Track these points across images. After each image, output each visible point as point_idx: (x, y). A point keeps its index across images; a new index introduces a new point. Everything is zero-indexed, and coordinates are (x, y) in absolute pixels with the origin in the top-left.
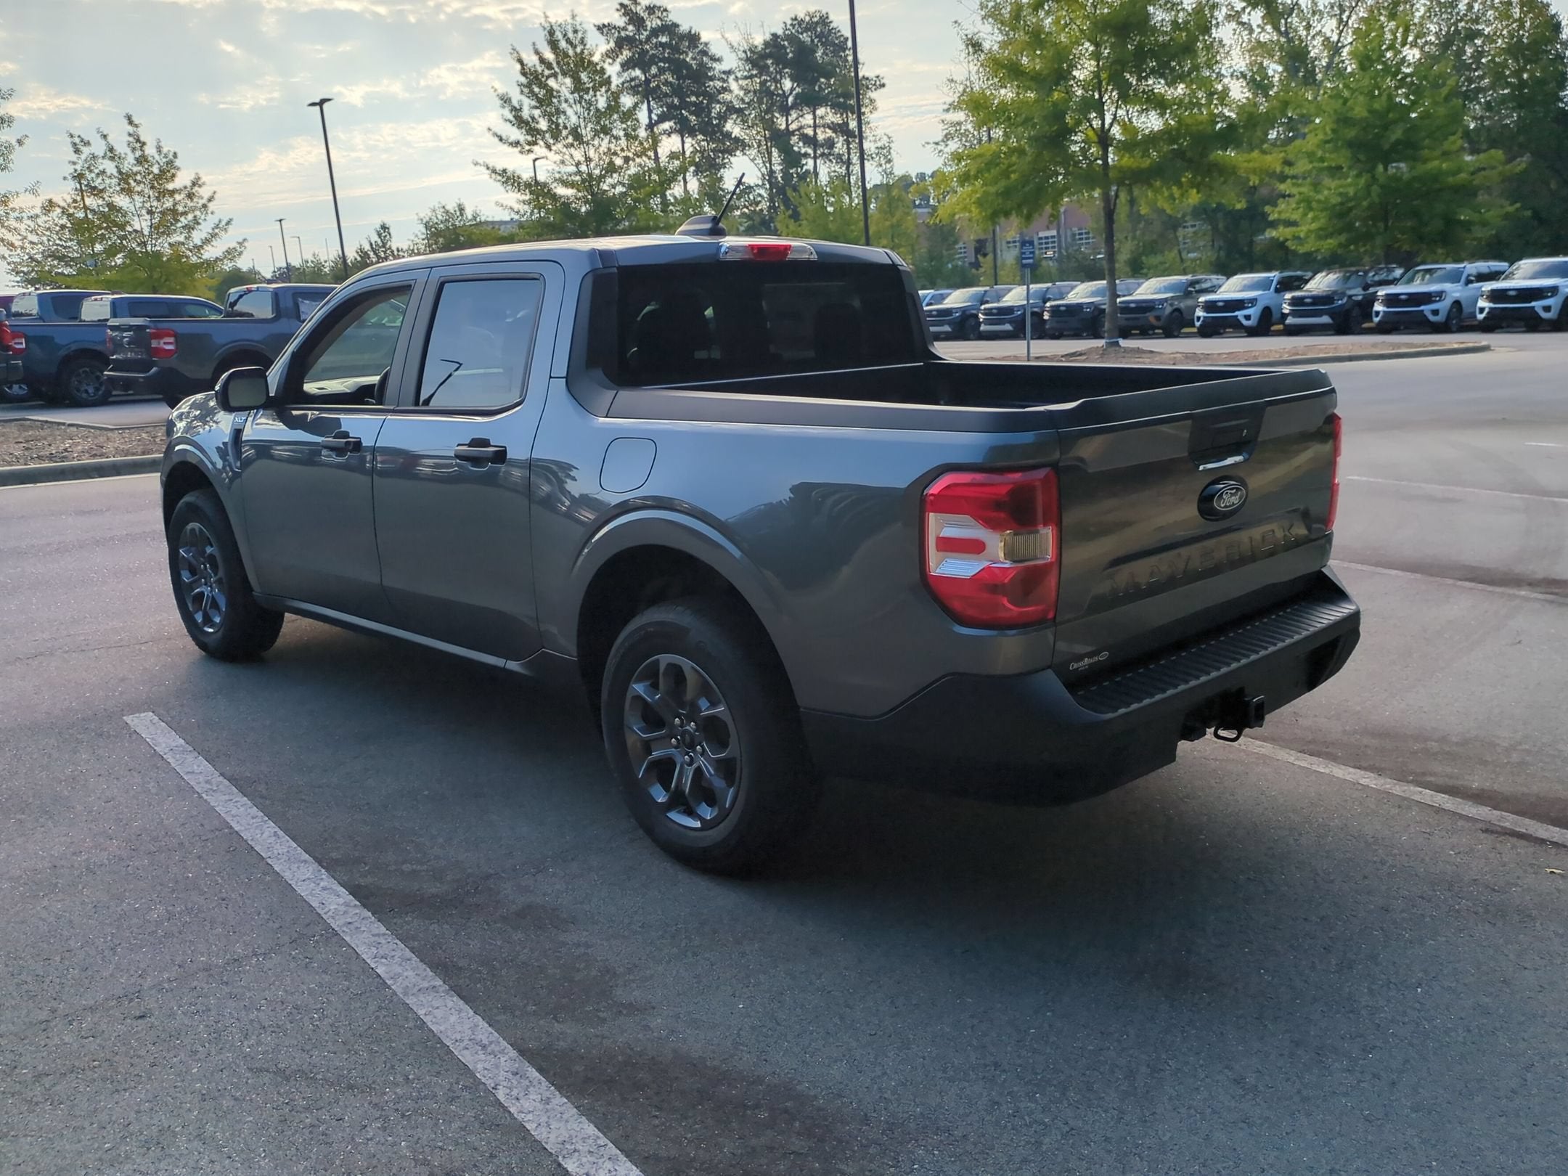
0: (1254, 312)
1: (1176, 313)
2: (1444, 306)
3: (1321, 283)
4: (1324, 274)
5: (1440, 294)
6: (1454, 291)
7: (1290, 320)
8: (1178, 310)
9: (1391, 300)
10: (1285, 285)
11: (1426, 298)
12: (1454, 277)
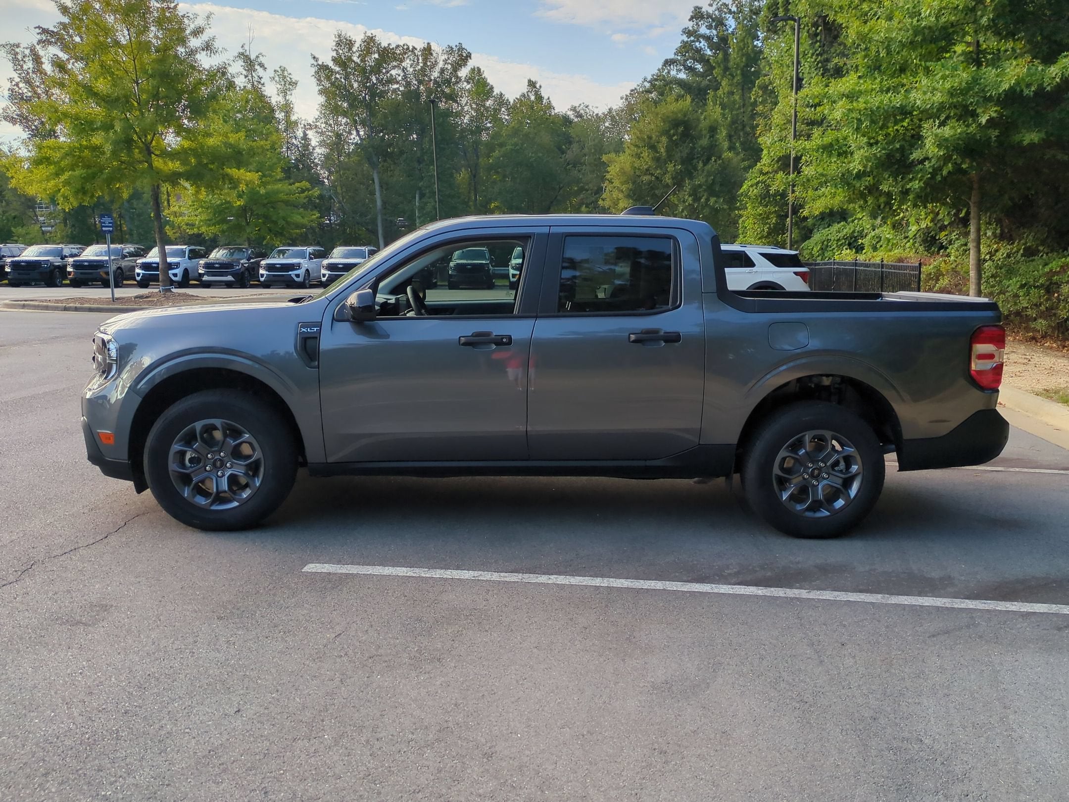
0: (179, 271)
1: (119, 271)
2: (302, 272)
3: (218, 255)
4: (217, 249)
5: (299, 266)
6: (305, 264)
7: (205, 278)
8: (119, 268)
9: (270, 267)
10: (194, 255)
11: (292, 267)
12: (302, 255)
